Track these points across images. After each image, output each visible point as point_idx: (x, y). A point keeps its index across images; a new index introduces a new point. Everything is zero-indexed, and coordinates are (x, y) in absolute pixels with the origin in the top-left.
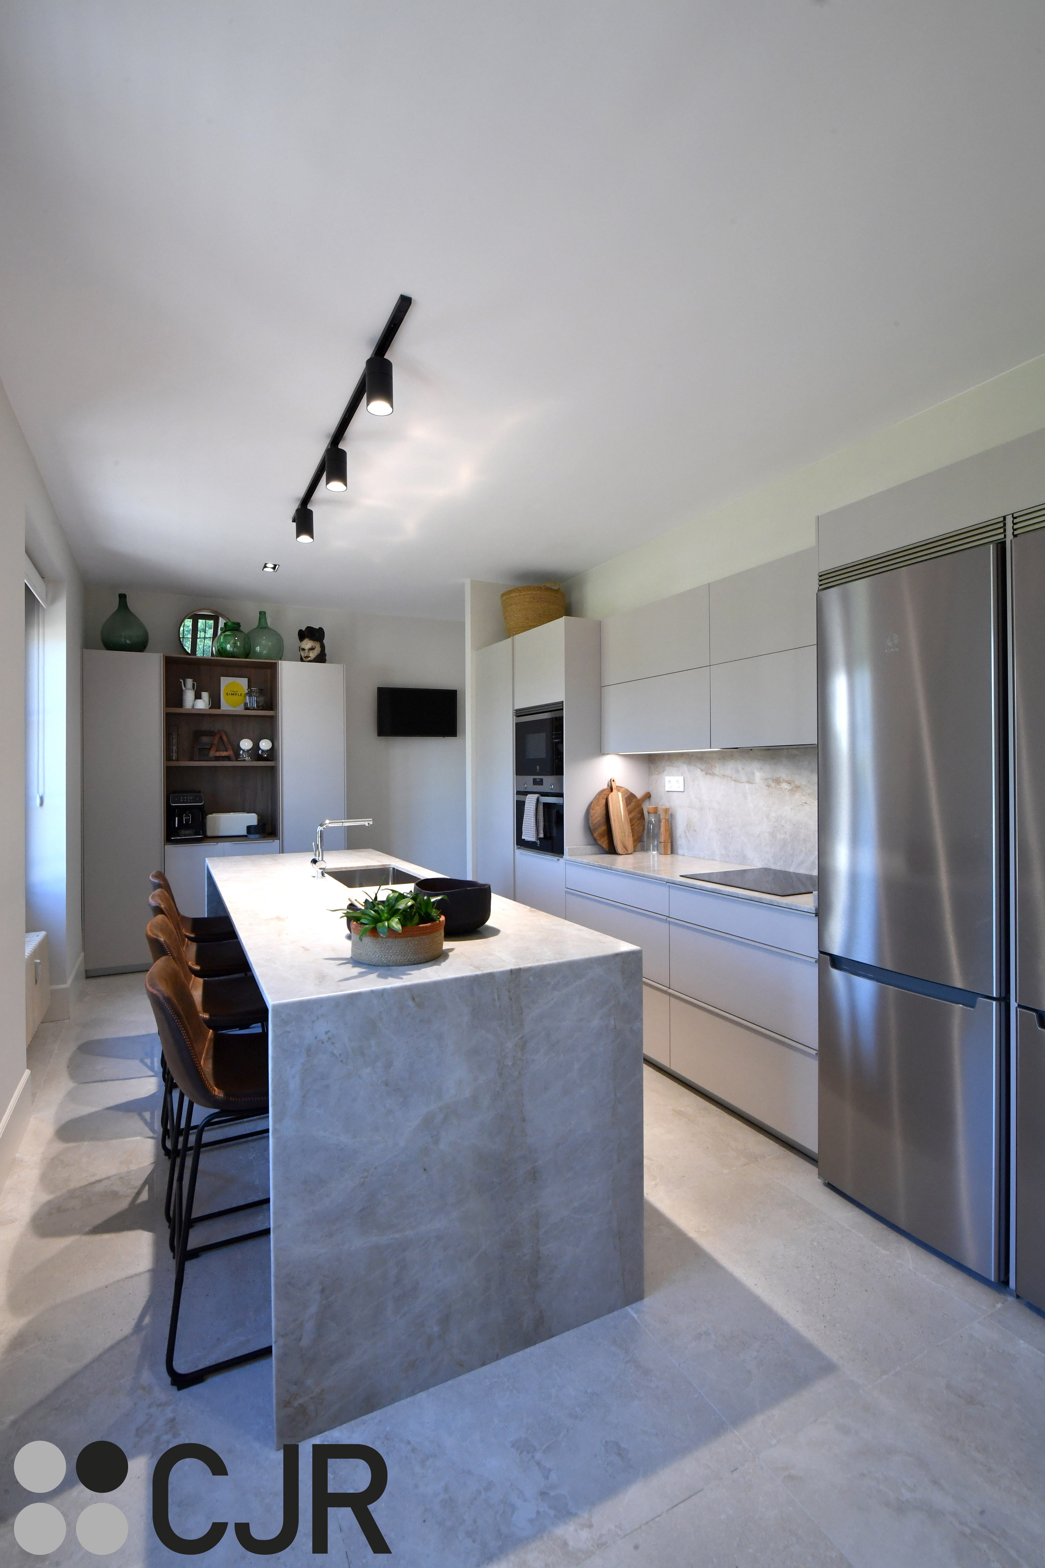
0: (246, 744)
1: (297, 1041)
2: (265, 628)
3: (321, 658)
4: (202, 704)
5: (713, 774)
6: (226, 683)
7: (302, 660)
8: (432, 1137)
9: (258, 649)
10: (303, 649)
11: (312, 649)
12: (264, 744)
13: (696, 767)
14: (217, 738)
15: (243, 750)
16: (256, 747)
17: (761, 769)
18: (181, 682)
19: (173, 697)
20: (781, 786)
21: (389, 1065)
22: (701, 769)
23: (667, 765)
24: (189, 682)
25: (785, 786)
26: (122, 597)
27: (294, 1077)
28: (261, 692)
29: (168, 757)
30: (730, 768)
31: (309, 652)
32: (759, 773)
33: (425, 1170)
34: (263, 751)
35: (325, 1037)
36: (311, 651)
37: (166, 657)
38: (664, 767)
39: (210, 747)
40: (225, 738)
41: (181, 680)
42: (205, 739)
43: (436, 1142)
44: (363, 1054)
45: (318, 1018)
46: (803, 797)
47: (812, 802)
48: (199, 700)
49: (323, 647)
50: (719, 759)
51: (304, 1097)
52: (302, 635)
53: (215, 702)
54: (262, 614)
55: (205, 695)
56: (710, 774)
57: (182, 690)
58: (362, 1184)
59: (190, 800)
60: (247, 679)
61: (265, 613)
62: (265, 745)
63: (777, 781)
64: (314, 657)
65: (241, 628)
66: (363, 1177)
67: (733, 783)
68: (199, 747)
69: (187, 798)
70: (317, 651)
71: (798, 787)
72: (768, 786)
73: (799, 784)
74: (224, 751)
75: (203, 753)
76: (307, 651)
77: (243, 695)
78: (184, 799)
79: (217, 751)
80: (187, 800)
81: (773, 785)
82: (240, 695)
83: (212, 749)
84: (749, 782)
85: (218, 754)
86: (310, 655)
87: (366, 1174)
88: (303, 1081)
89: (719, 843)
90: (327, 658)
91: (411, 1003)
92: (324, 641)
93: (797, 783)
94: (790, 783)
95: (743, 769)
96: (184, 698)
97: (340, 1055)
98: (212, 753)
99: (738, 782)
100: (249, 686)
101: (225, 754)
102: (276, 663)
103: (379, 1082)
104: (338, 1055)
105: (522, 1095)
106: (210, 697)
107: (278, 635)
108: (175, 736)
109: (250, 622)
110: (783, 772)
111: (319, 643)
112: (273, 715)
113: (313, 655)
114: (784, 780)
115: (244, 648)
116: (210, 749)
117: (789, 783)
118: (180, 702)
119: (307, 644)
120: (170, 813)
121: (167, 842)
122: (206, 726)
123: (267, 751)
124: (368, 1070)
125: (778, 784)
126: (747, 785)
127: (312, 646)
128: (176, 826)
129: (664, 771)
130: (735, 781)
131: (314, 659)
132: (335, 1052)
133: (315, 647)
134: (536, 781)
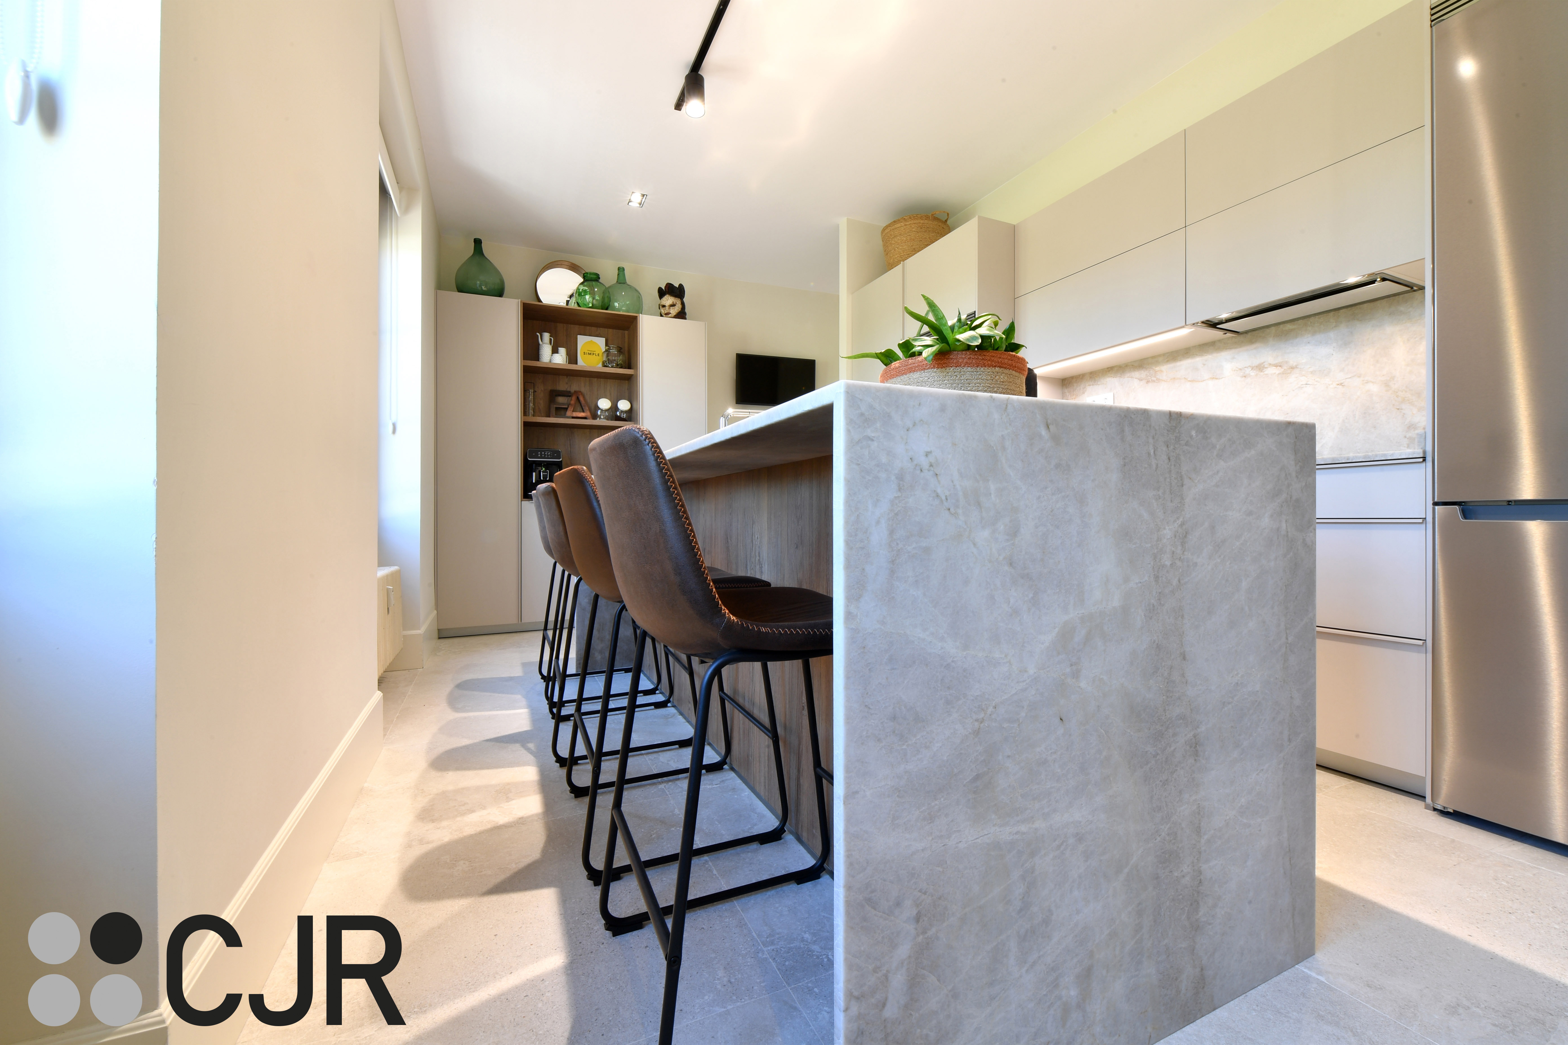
0: (604, 404)
1: (884, 459)
2: (624, 283)
3: (682, 315)
4: (560, 359)
5: (1159, 380)
6: (583, 341)
7: (661, 316)
8: (1071, 665)
9: (616, 304)
10: (664, 306)
11: (673, 305)
12: (622, 406)
13: (1132, 377)
14: (574, 398)
15: (602, 410)
16: (614, 408)
17: (1234, 358)
18: (538, 335)
19: (530, 350)
20: (1266, 373)
21: (1014, 532)
22: (1139, 379)
23: (1090, 385)
24: (546, 336)
25: (1271, 371)
26: (478, 242)
27: (878, 522)
28: (620, 350)
29: (525, 412)
30: (1184, 368)
31: (669, 308)
32: (1230, 364)
33: (1061, 719)
34: (622, 411)
35: (924, 462)
36: (671, 308)
37: (523, 303)
38: (1085, 388)
39: (567, 407)
40: (581, 399)
41: (538, 334)
42: (561, 400)
43: (1076, 675)
44: (979, 504)
45: (914, 424)
46: (1303, 378)
47: (1317, 382)
48: (556, 355)
49: (683, 304)
50: (1168, 361)
51: (893, 562)
52: (662, 293)
53: (572, 358)
54: (621, 270)
55: (562, 351)
56: (1154, 381)
57: (539, 344)
58: (977, 733)
59: (548, 455)
60: (604, 339)
61: (624, 269)
62: (624, 405)
63: (1260, 368)
64: (675, 314)
65: (600, 280)
66: (977, 720)
67: (1189, 383)
68: (555, 406)
69: (544, 453)
70: (678, 308)
71: (1292, 368)
72: (1245, 376)
73: (1295, 364)
74: (580, 412)
75: (561, 411)
76: (667, 308)
77: (600, 355)
78: (541, 454)
79: (573, 411)
80: (545, 454)
81: (1253, 374)
82: (597, 355)
83: (569, 409)
84: (1212, 378)
85: (575, 414)
86: (671, 312)
87: (982, 715)
88: (892, 532)
90: (687, 317)
91: (1044, 432)
92: (684, 300)
93: (1291, 363)
94: (1280, 366)
95: (1204, 365)
96: (540, 353)
97: (947, 499)
98: (569, 413)
99: (1197, 381)
100: (607, 345)
101: (582, 414)
102: (637, 316)
103: (1001, 558)
104: (944, 498)
105: (1183, 617)
106: (568, 354)
107: (636, 290)
108: (531, 391)
109: (609, 276)
110: (1268, 356)
111: (679, 299)
112: (633, 373)
113: (674, 311)
114: (1270, 364)
115: (603, 302)
116: (566, 409)
117: (1278, 366)
118: (537, 357)
119: (668, 300)
120: (528, 468)
121: (524, 498)
122: (562, 386)
123: (626, 412)
124: (986, 533)
125: (1262, 371)
126: (1211, 383)
127: (673, 303)
128: (534, 482)
129: (1083, 393)
130: (1192, 381)
131: (675, 316)
132: (939, 491)
133: (676, 303)
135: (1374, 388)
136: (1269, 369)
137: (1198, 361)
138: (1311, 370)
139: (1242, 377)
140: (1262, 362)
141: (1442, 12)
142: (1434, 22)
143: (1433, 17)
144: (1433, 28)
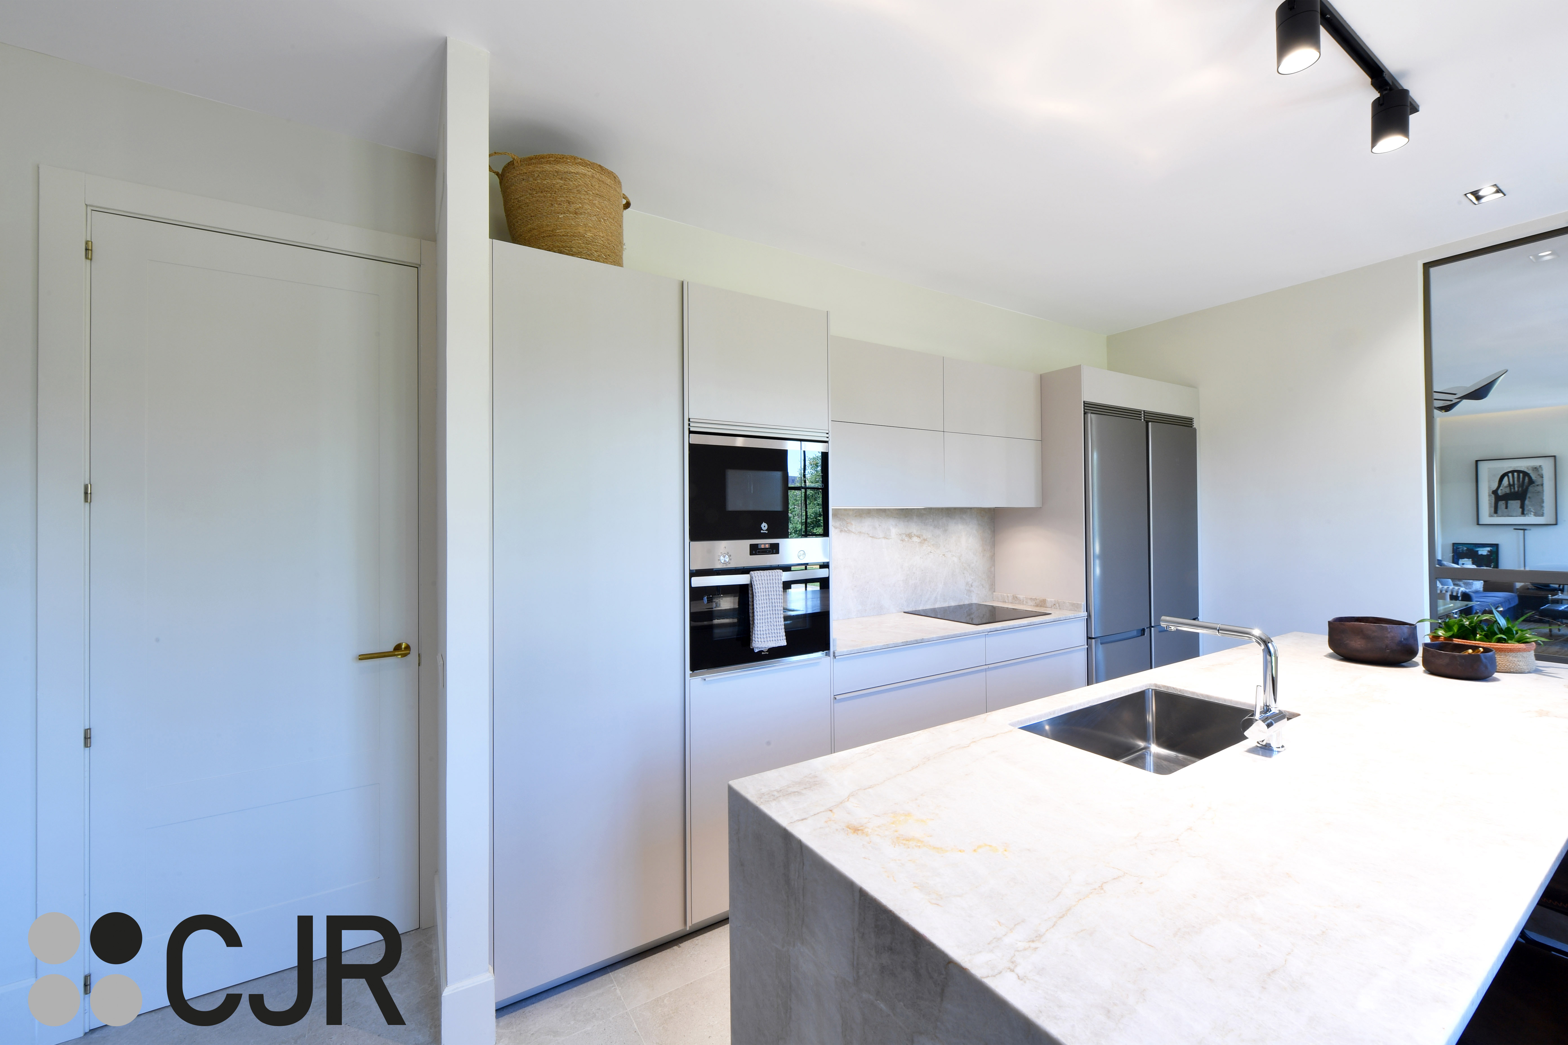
5: (849, 531)
17: (897, 525)
20: (913, 540)
25: (915, 539)
30: (867, 525)
32: (895, 529)
46: (929, 548)
50: (856, 516)
56: (846, 531)
63: (910, 536)
67: (871, 538)
71: (925, 540)
72: (902, 540)
81: (906, 540)
84: (885, 538)
93: (924, 536)
95: (880, 526)
99: (875, 538)
110: (914, 528)
114: (915, 535)
117: (919, 537)
125: (911, 539)
126: (884, 541)
134: (759, 547)
135: (956, 560)
136: (914, 538)
137: (876, 522)
138: (932, 543)
139: (901, 540)
140: (911, 532)
141: (1090, 408)
142: (1085, 411)
143: (1085, 408)
144: (1085, 413)
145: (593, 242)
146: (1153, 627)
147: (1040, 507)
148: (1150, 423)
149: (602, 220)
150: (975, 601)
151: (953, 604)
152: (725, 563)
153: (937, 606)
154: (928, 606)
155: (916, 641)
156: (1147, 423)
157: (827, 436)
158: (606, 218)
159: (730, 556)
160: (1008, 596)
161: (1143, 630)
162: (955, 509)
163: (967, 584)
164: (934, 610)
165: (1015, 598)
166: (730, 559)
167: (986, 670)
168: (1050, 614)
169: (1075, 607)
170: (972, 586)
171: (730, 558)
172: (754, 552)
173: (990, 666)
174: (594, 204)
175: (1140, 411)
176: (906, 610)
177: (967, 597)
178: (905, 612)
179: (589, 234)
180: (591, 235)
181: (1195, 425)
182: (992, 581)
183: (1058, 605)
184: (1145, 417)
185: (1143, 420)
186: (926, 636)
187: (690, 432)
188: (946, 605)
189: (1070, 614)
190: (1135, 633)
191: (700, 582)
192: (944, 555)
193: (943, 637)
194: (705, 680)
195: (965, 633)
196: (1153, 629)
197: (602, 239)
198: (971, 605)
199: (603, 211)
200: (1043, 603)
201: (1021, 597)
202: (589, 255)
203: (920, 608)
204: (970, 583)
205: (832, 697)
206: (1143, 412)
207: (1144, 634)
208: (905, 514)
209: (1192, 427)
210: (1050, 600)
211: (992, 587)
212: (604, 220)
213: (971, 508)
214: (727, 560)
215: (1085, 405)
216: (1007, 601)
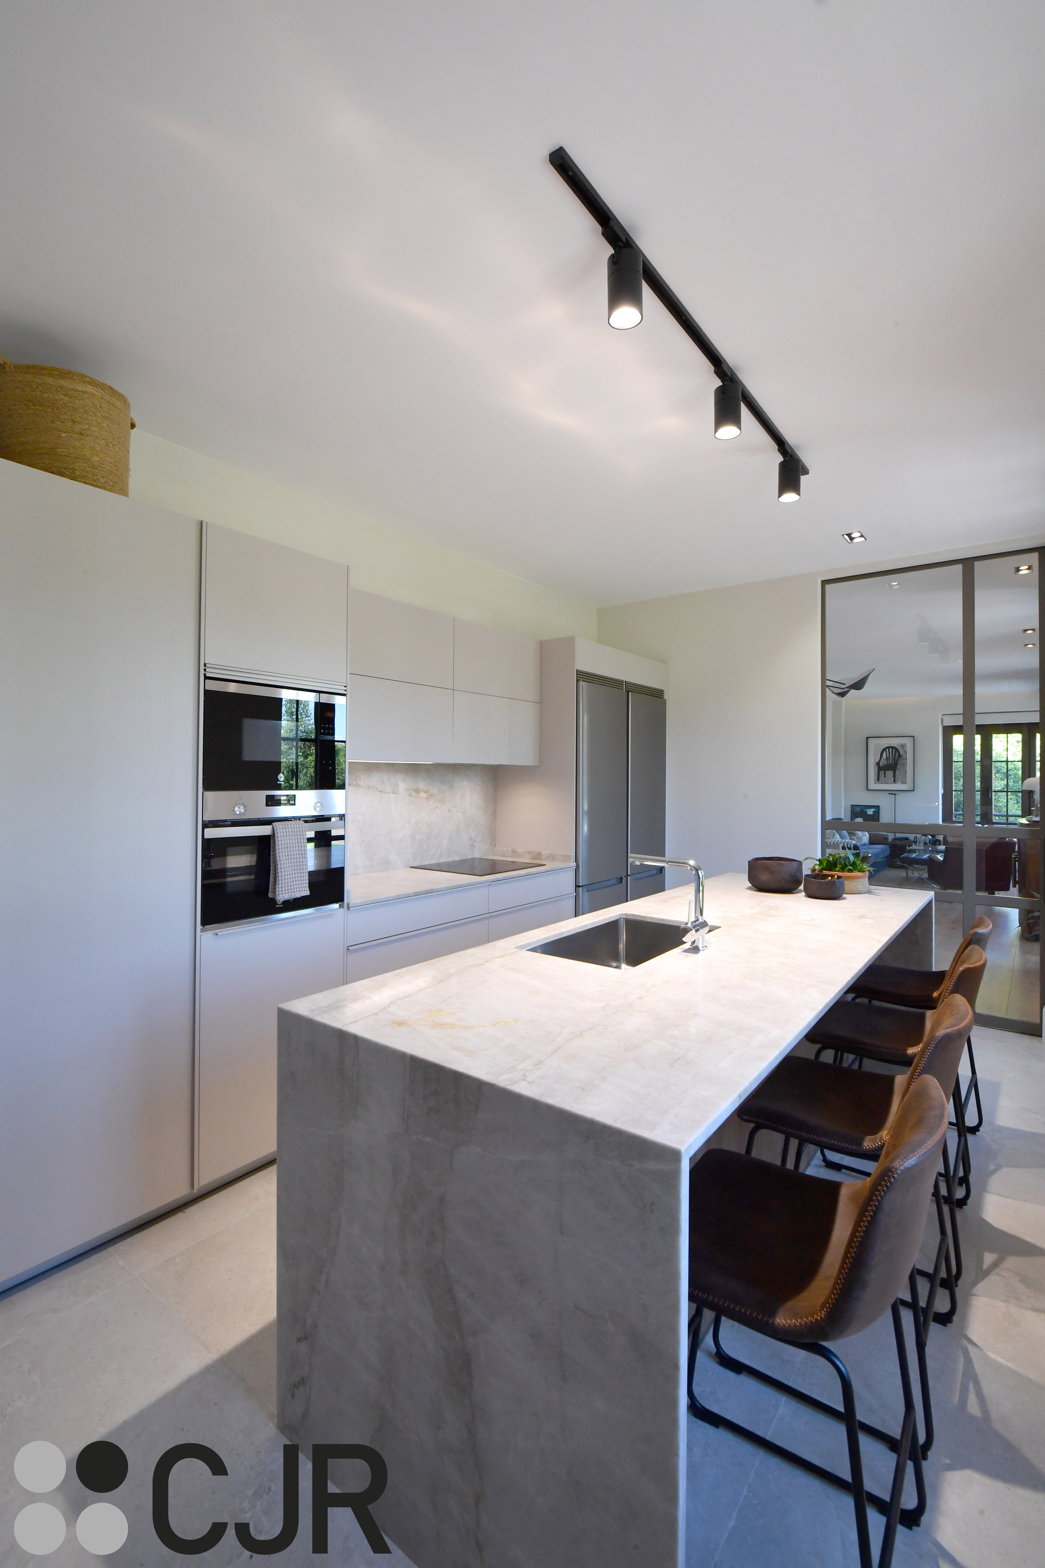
5: (358, 786)
20: (420, 795)
25: (423, 795)
30: (376, 779)
32: (403, 784)
47: (441, 807)
50: (365, 770)
56: (354, 785)
63: (417, 791)
67: (378, 794)
71: (432, 795)
72: (410, 795)
81: (414, 794)
84: (393, 792)
89: (362, 855)
93: (431, 792)
99: (383, 792)
110: (422, 784)
114: (422, 790)
125: (418, 794)
126: (392, 795)
130: (381, 792)
134: (275, 798)
135: (460, 815)
138: (439, 798)
139: (408, 795)
141: (582, 676)
142: (578, 678)
143: (578, 676)
144: (577, 681)
145: (100, 467)
146: (629, 875)
147: (538, 766)
148: (630, 693)
149: (111, 446)
150: (477, 855)
151: (457, 859)
152: (240, 814)
153: (442, 861)
154: (434, 861)
155: (426, 891)
156: (628, 692)
157: (346, 689)
158: (115, 443)
159: (245, 807)
160: (508, 851)
161: (621, 878)
162: (461, 765)
163: (470, 839)
164: (439, 864)
165: (514, 852)
166: (245, 810)
167: (488, 918)
168: (545, 865)
169: (566, 858)
170: (475, 841)
171: (246, 808)
172: (270, 803)
173: (492, 914)
174: (103, 428)
175: (622, 682)
176: (412, 865)
177: (470, 851)
178: (411, 867)
179: (96, 458)
180: (98, 459)
181: (666, 697)
182: (493, 836)
183: (552, 857)
184: (627, 687)
185: (624, 690)
186: (435, 887)
187: (206, 678)
188: (450, 859)
189: (562, 865)
190: (614, 881)
191: (212, 833)
192: (449, 810)
193: (450, 887)
194: (217, 934)
195: (470, 883)
196: (629, 877)
197: (110, 465)
198: (473, 859)
199: (112, 436)
200: (538, 855)
201: (519, 850)
202: (94, 480)
203: (426, 863)
204: (473, 838)
205: (346, 947)
206: (624, 683)
207: (622, 882)
208: (413, 769)
209: (663, 698)
210: (545, 852)
211: (493, 842)
212: (113, 445)
213: (475, 765)
214: (243, 811)
215: (578, 673)
216: (506, 855)
